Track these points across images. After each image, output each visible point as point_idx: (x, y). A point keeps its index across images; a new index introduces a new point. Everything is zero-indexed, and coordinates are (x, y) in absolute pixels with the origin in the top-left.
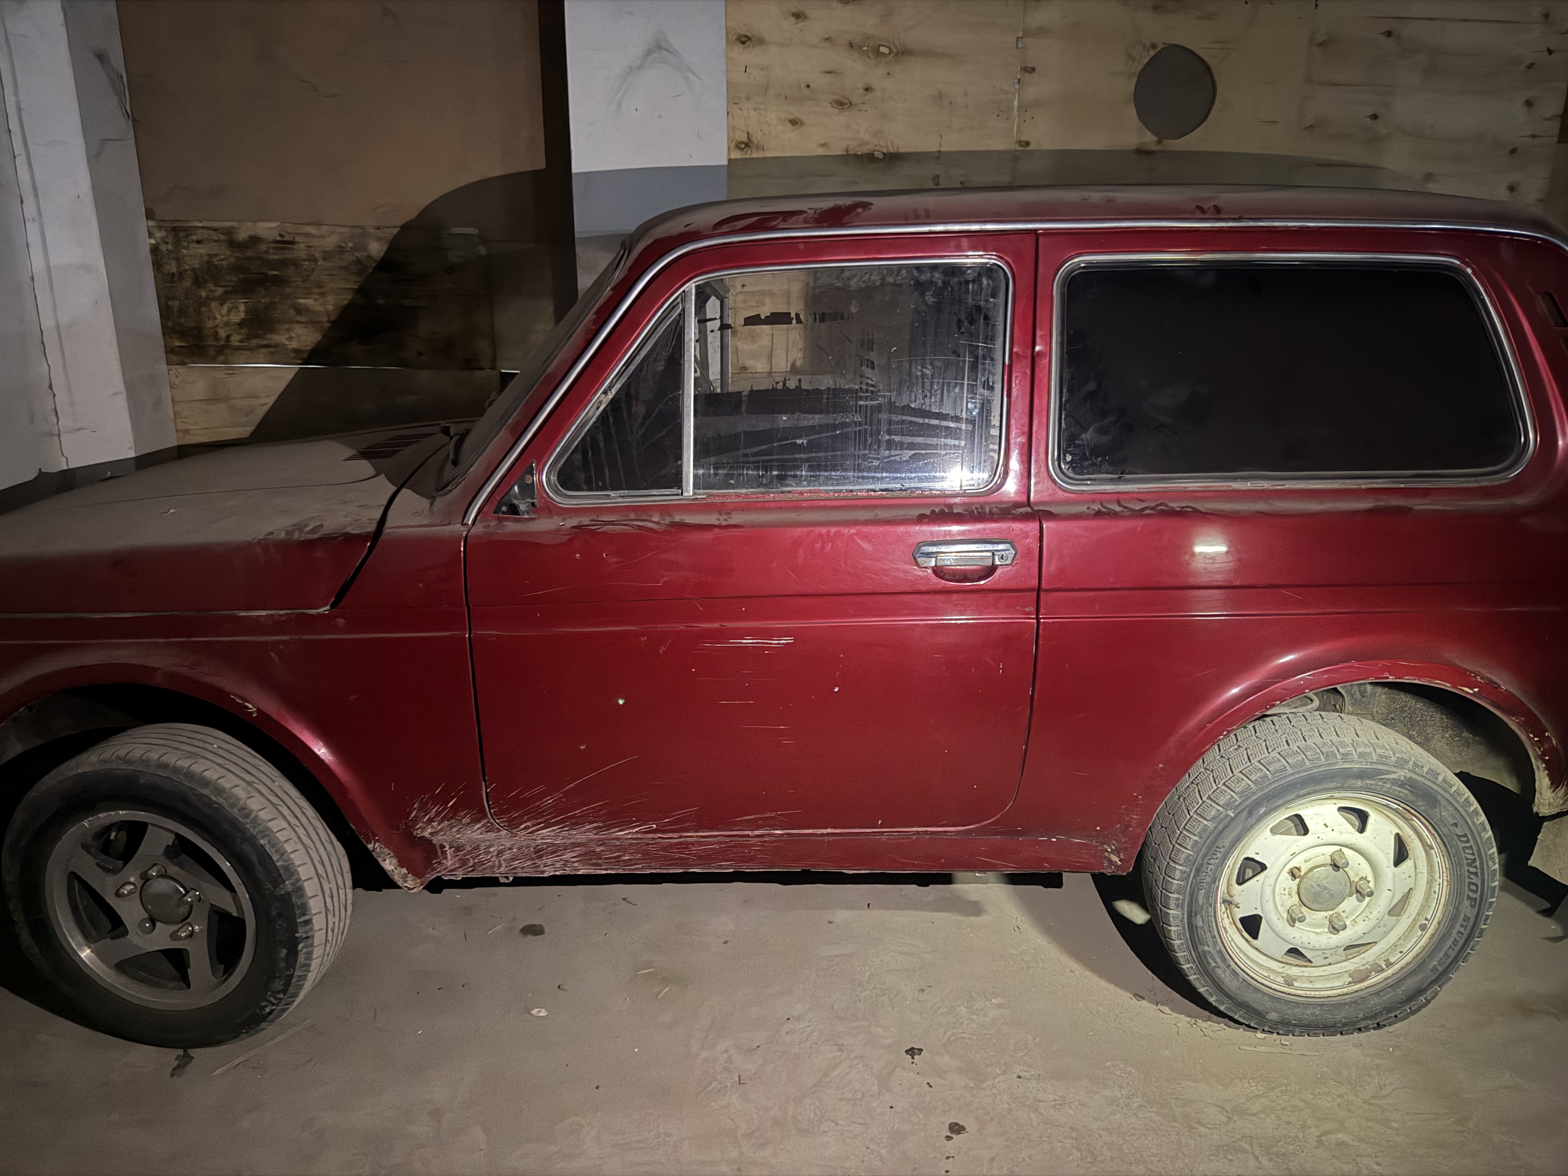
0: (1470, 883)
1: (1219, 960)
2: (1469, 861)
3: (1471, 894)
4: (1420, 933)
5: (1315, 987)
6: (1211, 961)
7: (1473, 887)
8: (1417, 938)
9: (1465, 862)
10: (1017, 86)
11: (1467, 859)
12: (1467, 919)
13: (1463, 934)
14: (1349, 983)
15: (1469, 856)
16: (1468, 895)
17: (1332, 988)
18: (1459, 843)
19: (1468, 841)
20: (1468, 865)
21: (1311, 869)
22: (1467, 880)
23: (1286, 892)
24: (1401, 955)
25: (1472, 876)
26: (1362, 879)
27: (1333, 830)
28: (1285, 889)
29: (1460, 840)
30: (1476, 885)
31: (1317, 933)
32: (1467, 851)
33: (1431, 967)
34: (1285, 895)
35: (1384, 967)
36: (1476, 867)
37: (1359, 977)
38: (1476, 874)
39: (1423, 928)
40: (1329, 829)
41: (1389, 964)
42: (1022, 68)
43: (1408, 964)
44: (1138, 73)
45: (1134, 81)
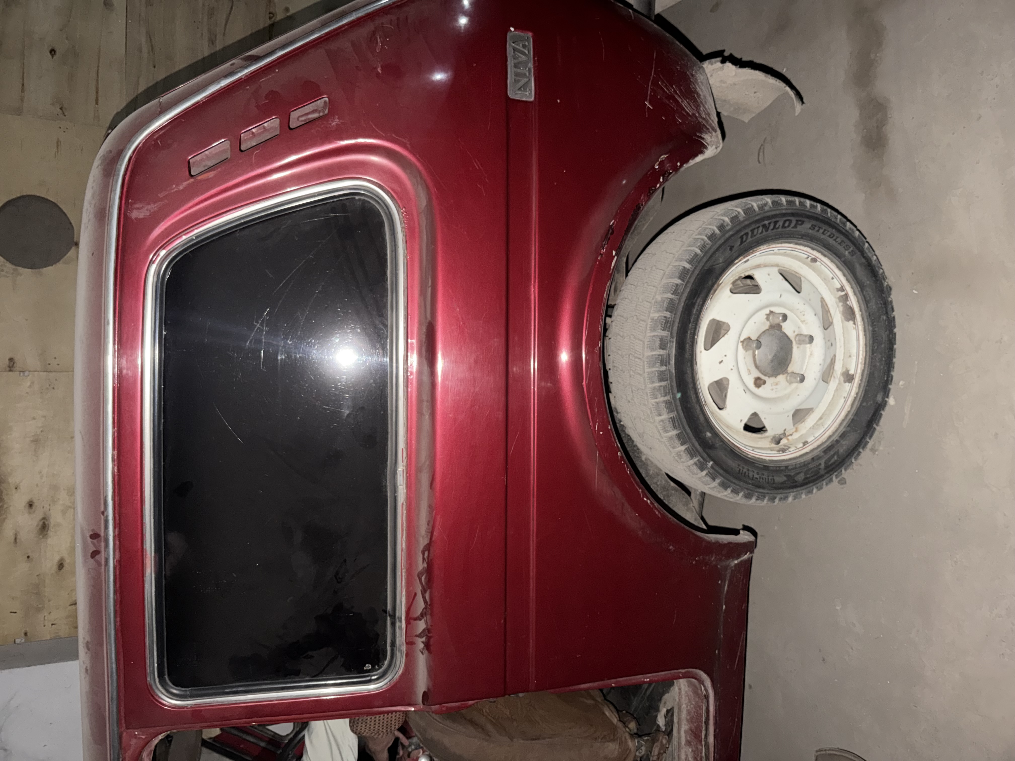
0: (783, 227)
1: (832, 453)
2: (764, 230)
3: (793, 225)
4: (818, 263)
5: (855, 355)
6: (833, 461)
7: (786, 225)
8: (822, 266)
9: (764, 233)
10: (26, 373)
11: (762, 232)
12: (813, 227)
13: (825, 230)
14: (854, 324)
15: (760, 231)
16: (793, 228)
17: (858, 340)
18: (748, 241)
19: (747, 234)
20: (767, 231)
21: (757, 367)
22: (780, 229)
23: (774, 387)
24: (835, 280)
25: (777, 226)
26: (768, 319)
27: (726, 356)
28: (772, 389)
29: (745, 241)
30: (785, 222)
31: (811, 354)
32: (755, 233)
33: (850, 257)
34: (777, 389)
35: (843, 293)
36: (770, 224)
37: (849, 314)
38: (776, 223)
39: (814, 260)
40: (724, 359)
41: (842, 289)
42: (10, 371)
43: (844, 275)
44: (14, 267)
45: (21, 270)
